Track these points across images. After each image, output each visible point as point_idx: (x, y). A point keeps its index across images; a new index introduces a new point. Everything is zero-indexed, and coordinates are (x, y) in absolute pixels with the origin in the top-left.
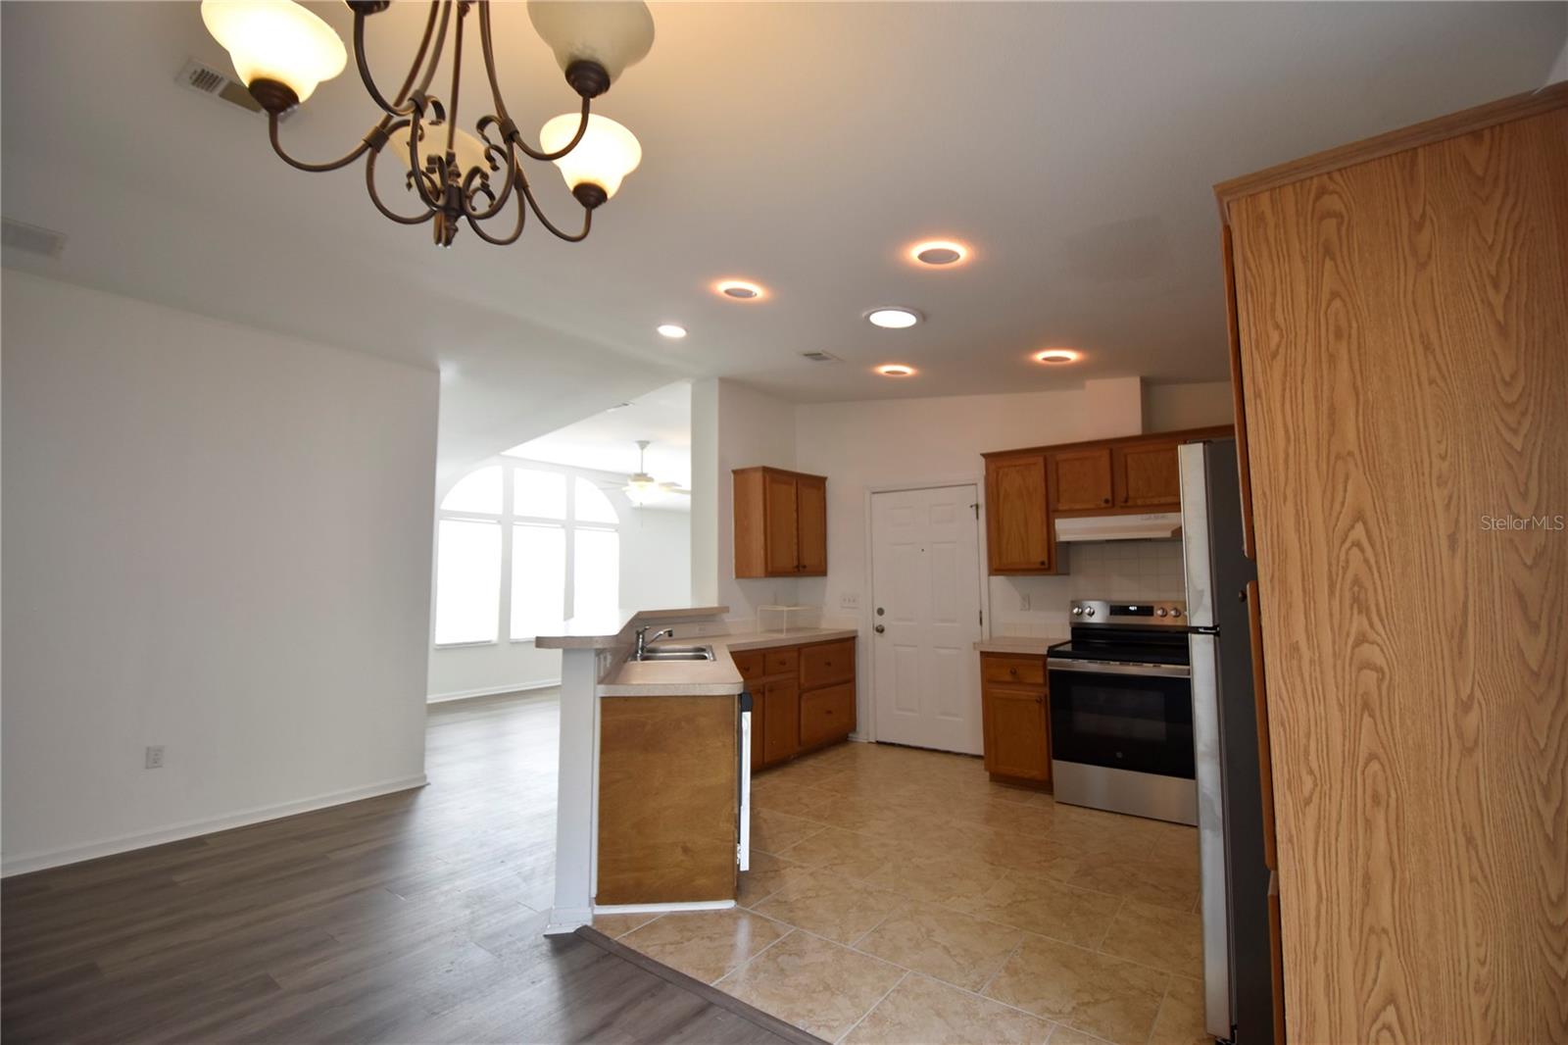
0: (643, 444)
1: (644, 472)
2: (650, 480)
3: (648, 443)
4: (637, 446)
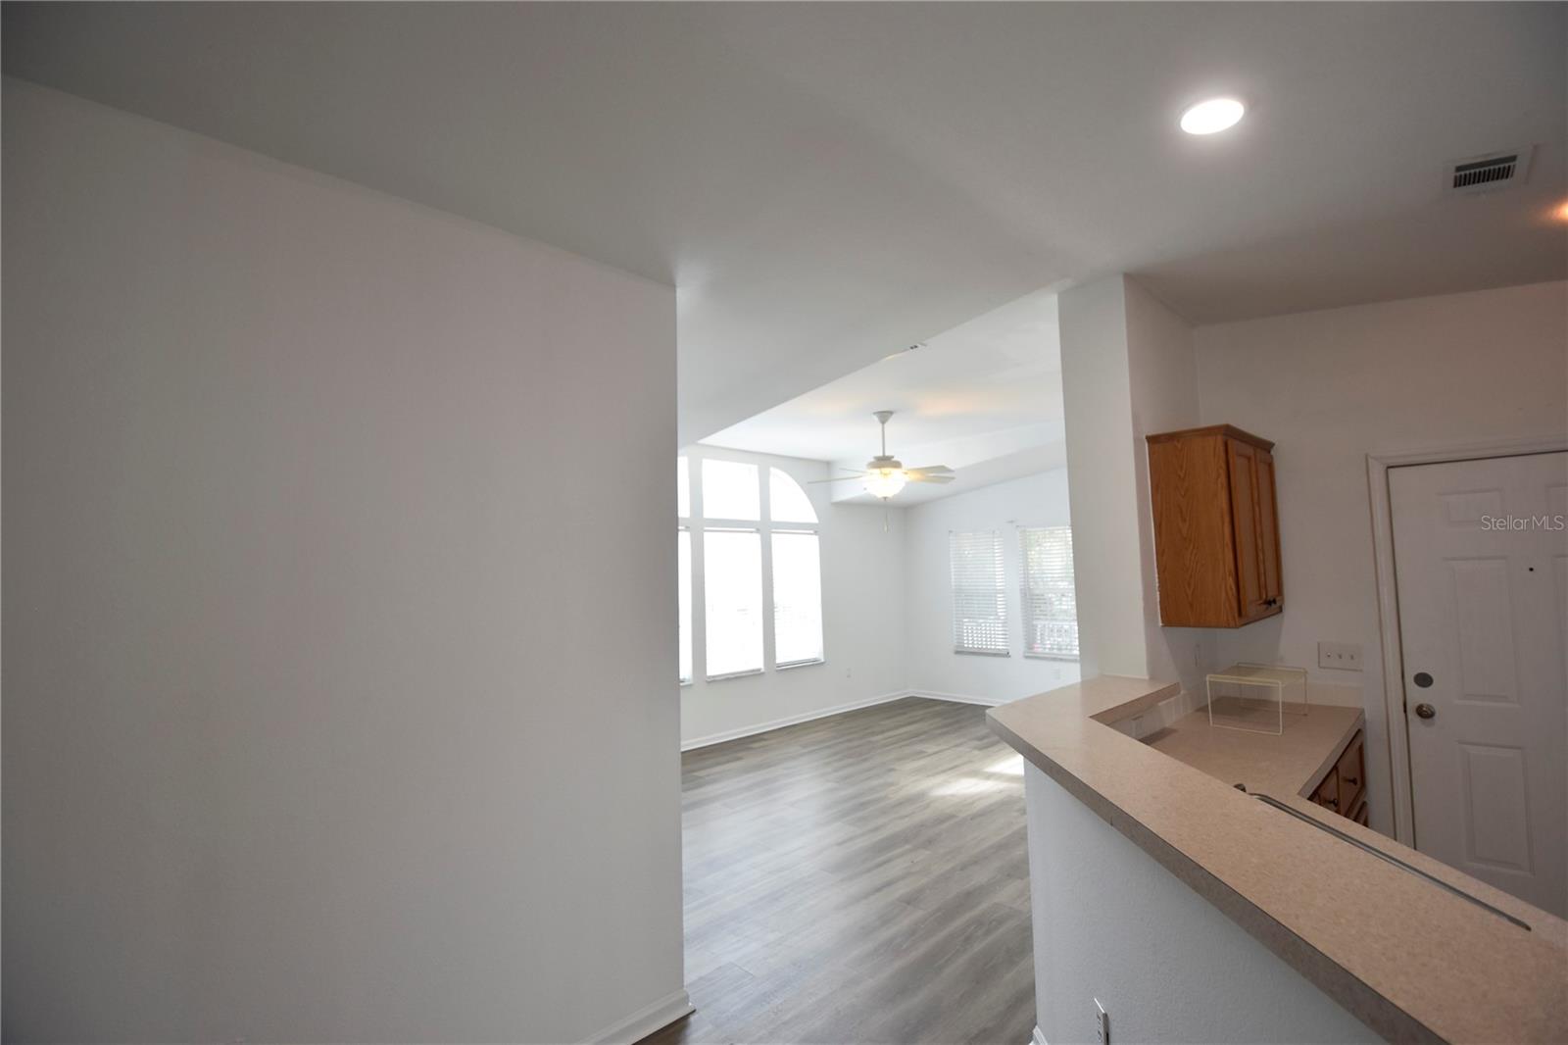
0: (884, 416)
1: (887, 454)
2: (897, 465)
3: (891, 413)
4: (876, 418)
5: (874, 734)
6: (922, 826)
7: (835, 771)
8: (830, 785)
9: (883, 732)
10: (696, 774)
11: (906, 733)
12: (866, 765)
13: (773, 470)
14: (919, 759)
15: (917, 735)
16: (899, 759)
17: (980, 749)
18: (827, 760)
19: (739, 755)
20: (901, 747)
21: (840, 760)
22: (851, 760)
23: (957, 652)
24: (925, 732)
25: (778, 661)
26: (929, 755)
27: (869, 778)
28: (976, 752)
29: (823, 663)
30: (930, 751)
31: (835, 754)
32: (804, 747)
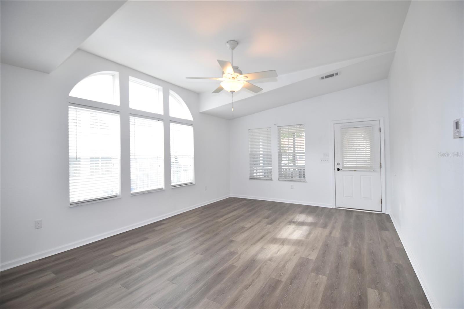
4: (229, 47)
5: (218, 217)
6: (263, 295)
7: (201, 244)
8: (198, 257)
9: (222, 216)
10: (115, 254)
11: (233, 216)
12: (217, 238)
13: (171, 92)
14: (243, 232)
15: (239, 217)
16: (234, 233)
17: (271, 223)
18: (194, 237)
19: (146, 236)
20: (232, 225)
21: (202, 236)
22: (209, 236)
23: (250, 179)
24: (241, 215)
25: (172, 184)
26: (248, 229)
27: (220, 249)
28: (269, 226)
29: (194, 185)
30: (248, 226)
31: (201, 231)
32: (184, 227)
